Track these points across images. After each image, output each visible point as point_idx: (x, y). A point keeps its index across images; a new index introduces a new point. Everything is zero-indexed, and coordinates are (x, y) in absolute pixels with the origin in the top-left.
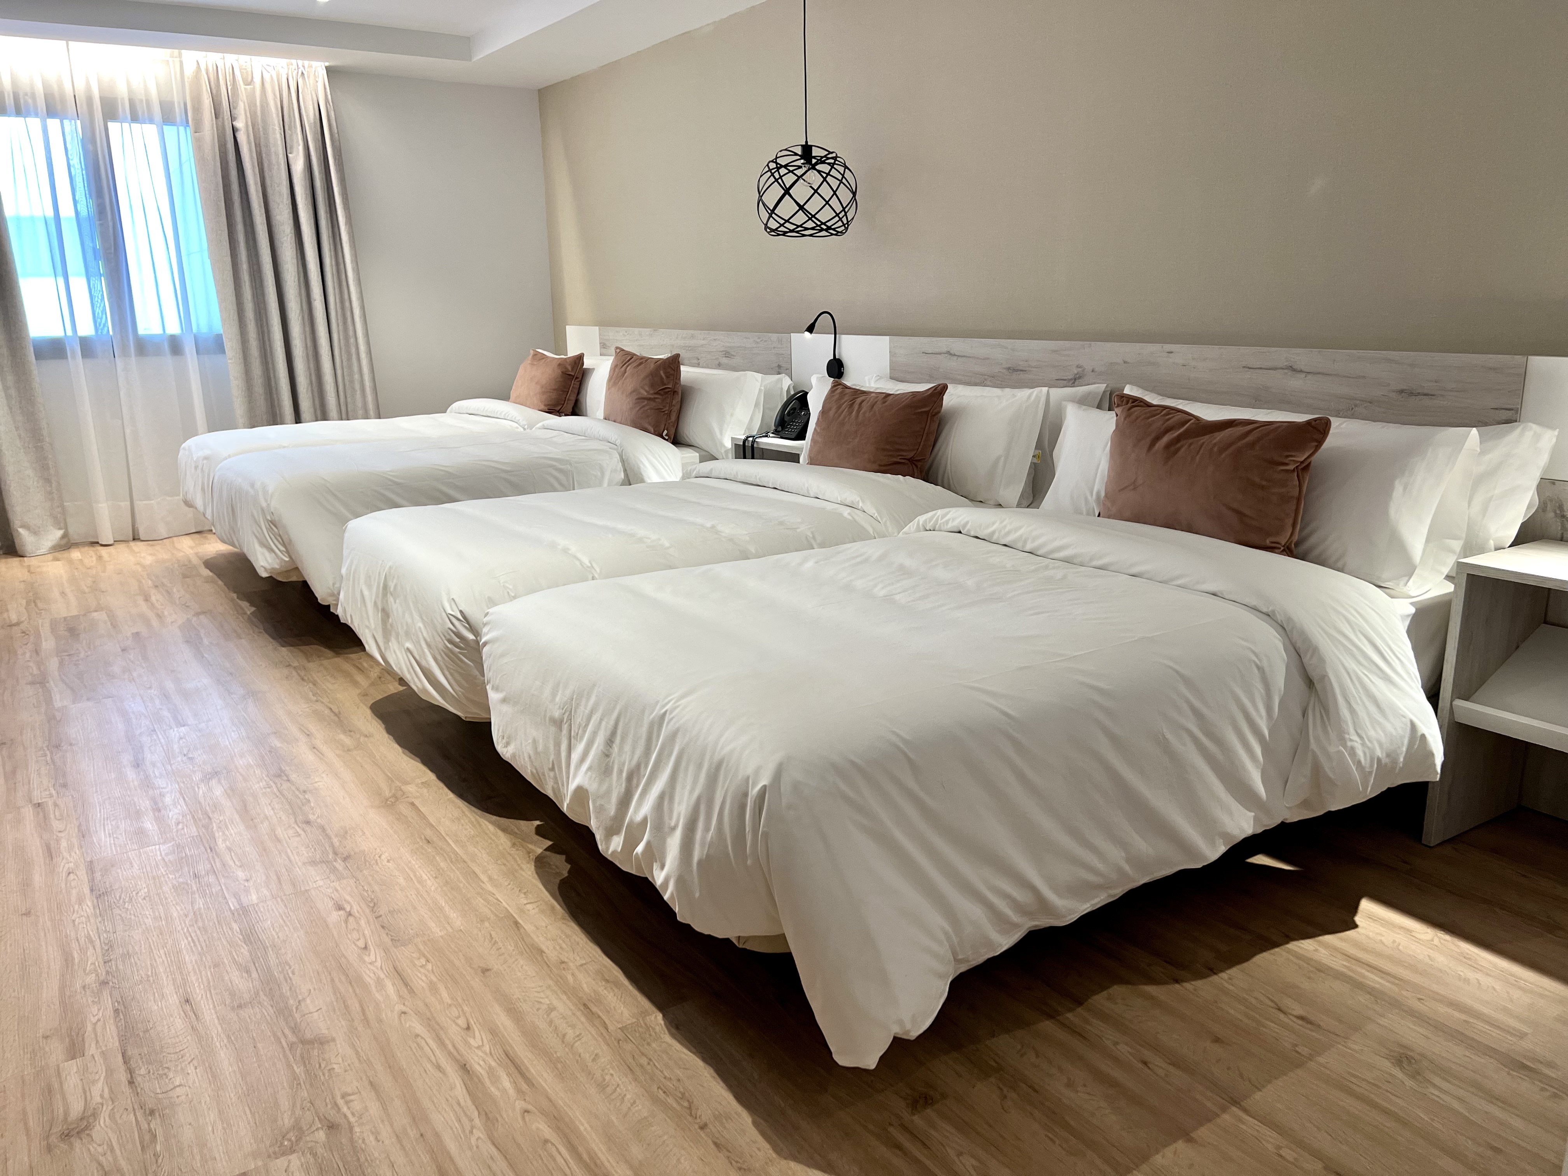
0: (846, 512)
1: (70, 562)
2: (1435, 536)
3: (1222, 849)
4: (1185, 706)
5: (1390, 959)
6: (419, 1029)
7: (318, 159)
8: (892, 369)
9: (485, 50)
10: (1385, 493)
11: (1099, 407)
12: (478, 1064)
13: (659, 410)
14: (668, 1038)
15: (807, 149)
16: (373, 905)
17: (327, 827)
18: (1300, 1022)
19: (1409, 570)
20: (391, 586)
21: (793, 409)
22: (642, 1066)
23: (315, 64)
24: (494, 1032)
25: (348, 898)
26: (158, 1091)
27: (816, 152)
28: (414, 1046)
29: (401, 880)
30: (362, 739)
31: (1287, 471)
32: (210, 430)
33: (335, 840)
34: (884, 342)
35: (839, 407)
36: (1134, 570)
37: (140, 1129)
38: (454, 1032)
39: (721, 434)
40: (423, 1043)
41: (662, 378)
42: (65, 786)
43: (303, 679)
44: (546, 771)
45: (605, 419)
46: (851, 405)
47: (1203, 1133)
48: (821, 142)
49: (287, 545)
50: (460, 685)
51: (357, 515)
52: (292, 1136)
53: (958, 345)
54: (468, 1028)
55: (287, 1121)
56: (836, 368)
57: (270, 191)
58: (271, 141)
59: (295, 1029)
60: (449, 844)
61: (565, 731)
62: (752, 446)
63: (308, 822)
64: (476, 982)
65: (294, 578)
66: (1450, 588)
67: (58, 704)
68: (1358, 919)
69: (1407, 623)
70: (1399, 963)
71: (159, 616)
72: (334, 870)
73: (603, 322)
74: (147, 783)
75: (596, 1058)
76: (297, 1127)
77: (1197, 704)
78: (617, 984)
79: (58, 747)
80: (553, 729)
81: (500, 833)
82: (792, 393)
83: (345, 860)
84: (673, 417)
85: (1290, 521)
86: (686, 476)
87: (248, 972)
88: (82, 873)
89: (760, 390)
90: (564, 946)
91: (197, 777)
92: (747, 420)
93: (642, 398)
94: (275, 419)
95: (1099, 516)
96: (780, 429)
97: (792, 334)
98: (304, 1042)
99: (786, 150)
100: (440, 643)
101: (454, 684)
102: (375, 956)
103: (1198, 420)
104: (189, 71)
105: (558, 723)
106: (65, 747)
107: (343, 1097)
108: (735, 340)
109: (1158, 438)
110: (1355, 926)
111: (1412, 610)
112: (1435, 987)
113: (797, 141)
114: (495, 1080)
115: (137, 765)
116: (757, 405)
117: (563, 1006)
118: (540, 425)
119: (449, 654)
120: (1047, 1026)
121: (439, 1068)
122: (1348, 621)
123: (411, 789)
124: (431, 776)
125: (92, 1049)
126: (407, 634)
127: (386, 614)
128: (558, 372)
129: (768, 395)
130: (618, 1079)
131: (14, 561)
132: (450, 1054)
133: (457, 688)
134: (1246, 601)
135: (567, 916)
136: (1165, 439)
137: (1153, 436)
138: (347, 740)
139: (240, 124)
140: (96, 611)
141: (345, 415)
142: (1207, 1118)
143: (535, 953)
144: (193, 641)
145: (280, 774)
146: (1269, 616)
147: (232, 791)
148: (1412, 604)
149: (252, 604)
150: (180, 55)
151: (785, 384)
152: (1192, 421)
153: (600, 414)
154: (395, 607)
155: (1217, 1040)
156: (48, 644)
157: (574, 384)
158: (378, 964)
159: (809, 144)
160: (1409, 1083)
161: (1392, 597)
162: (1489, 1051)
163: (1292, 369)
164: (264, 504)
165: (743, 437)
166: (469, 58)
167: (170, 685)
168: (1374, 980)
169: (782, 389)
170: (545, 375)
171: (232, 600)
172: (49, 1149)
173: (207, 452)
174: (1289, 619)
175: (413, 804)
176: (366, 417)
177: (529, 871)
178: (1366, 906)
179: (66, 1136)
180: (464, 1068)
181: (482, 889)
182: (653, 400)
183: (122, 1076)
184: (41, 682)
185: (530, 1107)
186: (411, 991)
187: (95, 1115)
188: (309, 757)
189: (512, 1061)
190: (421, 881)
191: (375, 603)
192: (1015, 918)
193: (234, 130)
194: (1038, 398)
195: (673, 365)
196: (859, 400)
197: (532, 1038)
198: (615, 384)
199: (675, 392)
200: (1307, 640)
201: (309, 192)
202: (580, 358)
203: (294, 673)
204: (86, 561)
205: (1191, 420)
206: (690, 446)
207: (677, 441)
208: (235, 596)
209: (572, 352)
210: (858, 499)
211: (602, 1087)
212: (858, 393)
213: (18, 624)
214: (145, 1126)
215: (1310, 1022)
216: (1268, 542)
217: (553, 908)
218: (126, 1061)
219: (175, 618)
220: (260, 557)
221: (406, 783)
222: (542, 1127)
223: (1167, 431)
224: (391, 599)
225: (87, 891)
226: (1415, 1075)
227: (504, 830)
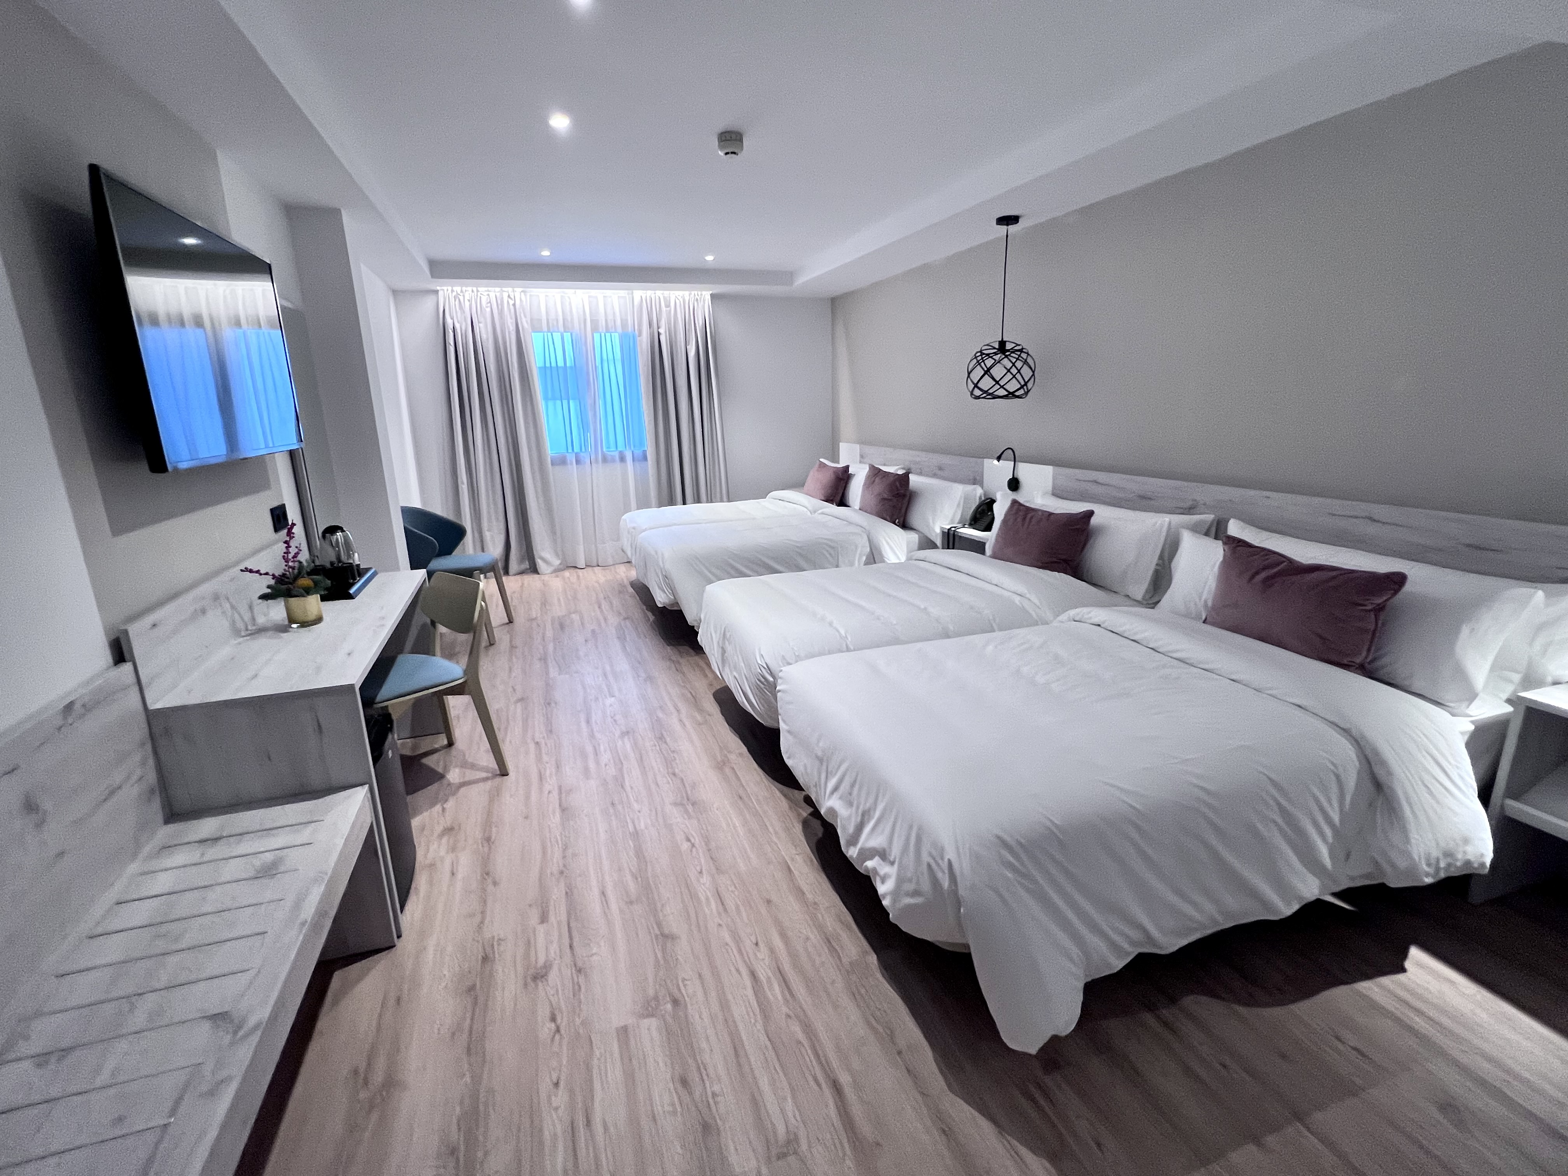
0: (1017, 599)
1: (564, 578)
2: (1499, 667)
3: (1296, 907)
4: (1272, 802)
5: (1435, 1006)
6: (728, 939)
7: (702, 344)
8: (1054, 488)
9: (800, 281)
10: (1454, 632)
11: (1207, 534)
12: (762, 975)
13: (894, 507)
14: (879, 975)
15: (1002, 343)
16: (707, 840)
17: (685, 780)
18: (1354, 1052)
19: (1472, 696)
20: (728, 635)
21: (983, 510)
22: (862, 996)
23: (704, 293)
24: (772, 951)
25: (695, 835)
26: (585, 955)
27: (1009, 346)
28: (724, 950)
29: (724, 825)
30: (707, 717)
31: (1366, 611)
32: (638, 509)
33: (688, 789)
34: (1049, 470)
35: (1016, 519)
36: (1234, 677)
37: (573, 980)
38: (748, 944)
39: (934, 523)
40: (730, 951)
41: (897, 486)
42: (551, 731)
43: (677, 670)
44: (812, 787)
45: (860, 509)
46: (1024, 519)
47: (1270, 1140)
48: (1012, 338)
49: (673, 591)
50: (763, 706)
51: (711, 582)
52: (653, 1004)
53: (1101, 476)
54: (757, 944)
55: (651, 992)
56: (1014, 484)
57: (675, 367)
58: (678, 340)
59: (659, 925)
60: (753, 803)
61: (824, 767)
62: (954, 534)
63: (674, 774)
64: (763, 910)
65: (675, 608)
66: (1509, 709)
67: (552, 675)
68: (1407, 964)
69: (1466, 737)
70: (1444, 1012)
71: (605, 619)
72: (686, 811)
73: (862, 442)
74: (592, 736)
75: (833, 982)
76: (656, 998)
77: (1284, 803)
78: (849, 928)
79: (549, 704)
80: (817, 763)
81: (783, 798)
82: (983, 498)
83: (693, 805)
84: (903, 511)
85: (1366, 647)
86: (909, 559)
87: (637, 879)
88: (555, 793)
89: (961, 497)
90: (817, 892)
91: (617, 734)
92: (950, 516)
93: (884, 499)
94: (672, 502)
95: (1204, 622)
96: (973, 523)
97: (985, 460)
98: (662, 935)
99: (987, 345)
100: (753, 680)
101: (760, 705)
102: (706, 879)
103: (1291, 562)
104: (637, 301)
105: (821, 760)
106: (553, 705)
107: (683, 981)
108: (946, 460)
109: (1257, 573)
110: (1403, 970)
111: (1472, 727)
112: (1476, 1042)
113: (994, 340)
114: (771, 988)
115: (588, 722)
116: (959, 505)
117: (814, 937)
118: (820, 511)
119: (758, 687)
120: (1148, 1018)
121: (738, 970)
122: (1415, 742)
123: (732, 757)
124: (744, 749)
125: (552, 919)
126: (735, 668)
127: (724, 651)
128: (833, 476)
129: (967, 499)
130: (846, 1001)
131: (536, 576)
132: (745, 961)
133: (762, 708)
134: (1327, 717)
135: (820, 868)
136: (1263, 575)
137: (1254, 570)
138: (699, 718)
139: (662, 331)
140: (574, 613)
141: (710, 500)
142: (1275, 1128)
143: (800, 893)
144: (622, 638)
145: (661, 738)
146: (1346, 732)
147: (635, 745)
148: (1472, 722)
149: (653, 615)
150: (632, 293)
151: (978, 492)
152: (1285, 564)
153: (857, 507)
154: (729, 648)
155: (1283, 1056)
156: (549, 634)
157: (842, 484)
158: (707, 885)
159: (1004, 340)
160: (1453, 1130)
161: (1453, 715)
162: (1530, 1115)
163: (1371, 519)
164: (662, 566)
165: (948, 527)
166: (792, 283)
167: (608, 668)
168: (1419, 1023)
169: (975, 496)
170: (826, 478)
171: (643, 610)
172: (526, 985)
173: (635, 525)
174: (1363, 737)
175: (733, 769)
176: (722, 501)
177: (798, 829)
178: (1415, 953)
179: (535, 978)
180: (753, 975)
181: (770, 838)
182: (890, 500)
183: (566, 941)
184: (544, 659)
185: (791, 1013)
186: (725, 910)
187: (551, 966)
188: (677, 727)
189: (780, 972)
190: (735, 827)
191: (718, 642)
192: (1126, 946)
193: (659, 334)
194: (1162, 526)
195: (904, 479)
196: (1029, 516)
197: (793, 956)
198: (868, 488)
199: (904, 496)
200: (1376, 753)
201: (697, 367)
202: (847, 468)
203: (673, 665)
204: (571, 578)
205: (1283, 562)
206: (912, 529)
207: (905, 525)
208: (645, 607)
209: (841, 465)
210: (1026, 591)
211: (836, 1007)
212: (1029, 510)
213: (536, 619)
214: (576, 978)
215: (1363, 1054)
216: (1345, 662)
217: (812, 861)
218: (569, 927)
219: (613, 620)
220: (658, 595)
221: (730, 752)
222: (797, 1029)
223: (1265, 568)
224: (727, 643)
225: (557, 806)
226: (1460, 1125)
227: (785, 796)
